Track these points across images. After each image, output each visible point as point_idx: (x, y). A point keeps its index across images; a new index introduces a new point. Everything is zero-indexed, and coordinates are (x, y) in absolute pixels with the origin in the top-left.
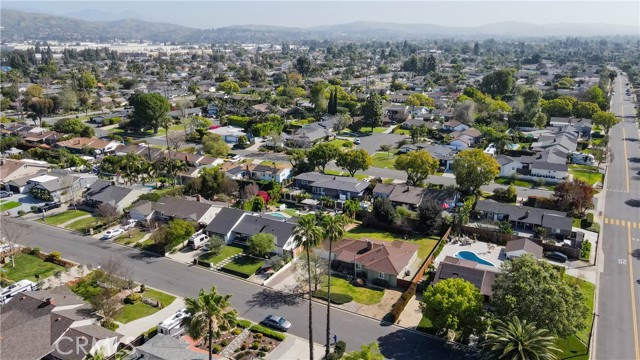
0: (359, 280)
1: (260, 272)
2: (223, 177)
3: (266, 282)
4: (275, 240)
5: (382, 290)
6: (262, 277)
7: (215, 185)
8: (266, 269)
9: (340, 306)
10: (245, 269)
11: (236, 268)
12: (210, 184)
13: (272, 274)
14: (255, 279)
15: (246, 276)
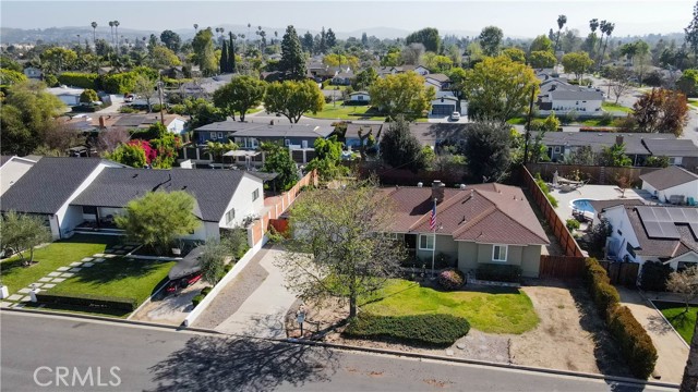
0: (449, 274)
1: (165, 290)
2: (45, 116)
3: (192, 317)
4: (195, 209)
5: (515, 291)
6: (174, 307)
7: (27, 133)
8: (183, 282)
9: (449, 352)
10: (118, 290)
11: (87, 290)
12: (14, 131)
13: (204, 292)
14: (155, 314)
15: (122, 309)
